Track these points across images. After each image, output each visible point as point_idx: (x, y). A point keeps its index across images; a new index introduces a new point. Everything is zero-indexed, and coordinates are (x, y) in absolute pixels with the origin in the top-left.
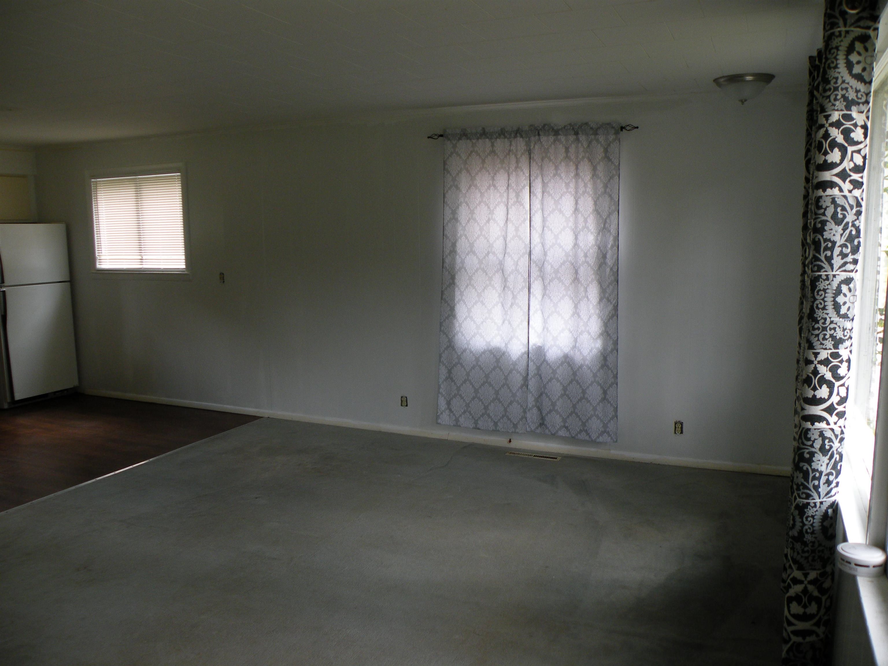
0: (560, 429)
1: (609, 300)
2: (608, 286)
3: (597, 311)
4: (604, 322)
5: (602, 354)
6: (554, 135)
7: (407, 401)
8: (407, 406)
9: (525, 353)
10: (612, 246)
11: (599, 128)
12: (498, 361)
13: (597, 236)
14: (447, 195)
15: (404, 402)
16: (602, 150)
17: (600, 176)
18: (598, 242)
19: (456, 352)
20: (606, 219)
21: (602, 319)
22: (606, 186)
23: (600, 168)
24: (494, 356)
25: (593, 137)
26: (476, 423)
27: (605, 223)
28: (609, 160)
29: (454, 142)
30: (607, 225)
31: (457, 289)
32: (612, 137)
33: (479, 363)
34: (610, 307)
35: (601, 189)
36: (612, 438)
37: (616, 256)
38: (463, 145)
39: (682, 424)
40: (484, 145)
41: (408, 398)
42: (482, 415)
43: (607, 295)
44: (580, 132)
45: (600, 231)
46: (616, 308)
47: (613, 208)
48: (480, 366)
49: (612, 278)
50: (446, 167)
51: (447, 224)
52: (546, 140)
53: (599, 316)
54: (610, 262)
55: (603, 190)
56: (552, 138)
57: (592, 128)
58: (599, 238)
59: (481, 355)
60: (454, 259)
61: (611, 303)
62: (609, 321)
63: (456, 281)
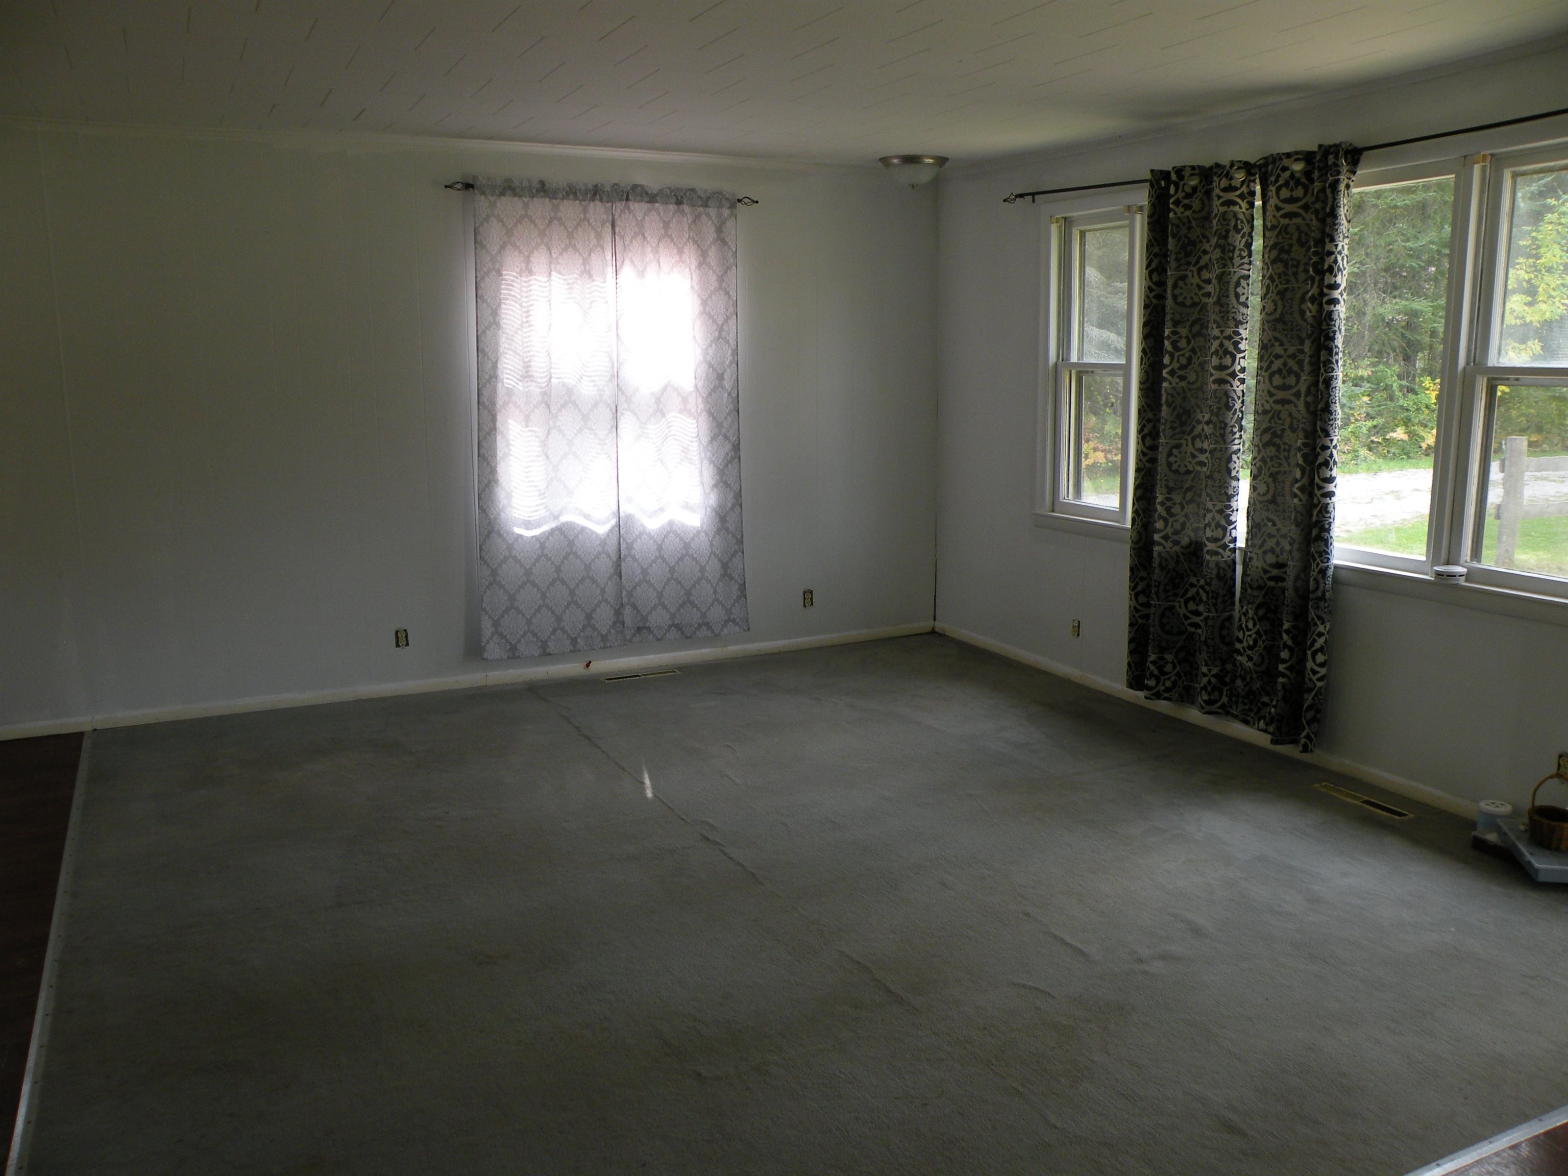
0: (668, 631)
1: (726, 438)
2: (726, 419)
3: (708, 454)
4: (718, 468)
5: (717, 513)
6: (650, 202)
7: (407, 637)
8: (407, 644)
9: (616, 526)
10: (731, 363)
11: (709, 198)
12: (571, 543)
13: (707, 349)
14: (482, 285)
15: (401, 639)
16: (713, 229)
17: (712, 264)
18: (709, 358)
19: (504, 540)
20: (722, 325)
21: (715, 465)
22: (721, 279)
23: (713, 253)
24: (565, 536)
25: (701, 209)
26: (544, 645)
27: (721, 330)
28: (724, 242)
29: (492, 199)
30: (724, 334)
31: (499, 438)
32: (726, 212)
33: (545, 552)
34: (728, 447)
35: (714, 283)
36: (740, 627)
37: (735, 376)
38: (508, 206)
39: (811, 592)
40: (540, 207)
41: (408, 632)
42: (554, 632)
43: (723, 431)
44: (685, 201)
45: (712, 342)
46: (736, 448)
47: (731, 309)
48: (547, 556)
49: (731, 406)
50: (479, 238)
51: (484, 332)
52: (638, 208)
53: (712, 462)
54: (728, 384)
55: (716, 284)
56: (645, 206)
57: (700, 197)
58: (711, 352)
59: (548, 538)
60: (494, 390)
61: (730, 441)
62: (726, 465)
63: (498, 425)
